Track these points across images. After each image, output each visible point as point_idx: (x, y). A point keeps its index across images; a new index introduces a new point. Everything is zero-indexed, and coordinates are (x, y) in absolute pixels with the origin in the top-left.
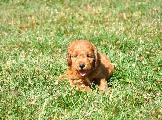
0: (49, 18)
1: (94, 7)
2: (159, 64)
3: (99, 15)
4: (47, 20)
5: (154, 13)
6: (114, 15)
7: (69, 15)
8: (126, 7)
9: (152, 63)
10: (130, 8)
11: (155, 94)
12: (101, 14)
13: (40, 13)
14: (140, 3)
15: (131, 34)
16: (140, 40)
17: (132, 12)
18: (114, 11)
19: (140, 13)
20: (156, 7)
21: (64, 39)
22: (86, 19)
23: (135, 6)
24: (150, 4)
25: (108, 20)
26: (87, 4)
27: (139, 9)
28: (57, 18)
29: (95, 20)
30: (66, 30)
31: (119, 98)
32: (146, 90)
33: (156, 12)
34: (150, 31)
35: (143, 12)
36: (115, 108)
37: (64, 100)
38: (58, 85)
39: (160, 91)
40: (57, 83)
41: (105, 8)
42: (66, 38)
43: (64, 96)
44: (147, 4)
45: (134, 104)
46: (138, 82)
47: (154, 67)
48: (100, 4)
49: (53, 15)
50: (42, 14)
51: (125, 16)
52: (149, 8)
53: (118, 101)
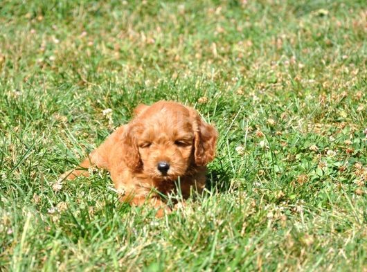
0: (38, 56)
1: (142, 33)
2: (297, 146)
3: (155, 47)
4: (34, 60)
5: (282, 44)
6: (189, 50)
7: (84, 49)
8: (216, 33)
9: (281, 145)
10: (225, 33)
11: (292, 208)
12: (159, 46)
13: (16, 44)
14: (247, 24)
15: (232, 85)
16: (252, 96)
17: (231, 43)
18: (190, 41)
19: (250, 43)
20: (285, 33)
21: (75, 94)
22: (125, 56)
23: (237, 31)
24: (270, 27)
25: (177, 57)
26: (126, 25)
27: (247, 37)
28: (57, 54)
29: (146, 59)
30: (80, 77)
31: (208, 213)
32: (270, 199)
33: (285, 42)
34: (274, 81)
35: (256, 43)
36: (199, 237)
37: (76, 222)
38: (61, 190)
39: (302, 201)
40: (58, 187)
41: (170, 35)
42: (79, 94)
43: (76, 213)
44: (264, 25)
45: (244, 228)
46: (252, 182)
47: (286, 154)
48: (157, 25)
49: (46, 48)
50: (19, 46)
51: (215, 51)
52: (269, 34)
53: (206, 222)
